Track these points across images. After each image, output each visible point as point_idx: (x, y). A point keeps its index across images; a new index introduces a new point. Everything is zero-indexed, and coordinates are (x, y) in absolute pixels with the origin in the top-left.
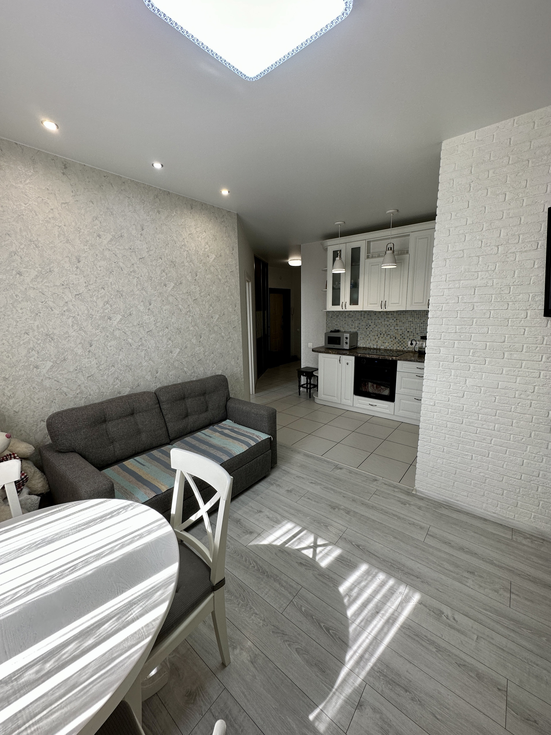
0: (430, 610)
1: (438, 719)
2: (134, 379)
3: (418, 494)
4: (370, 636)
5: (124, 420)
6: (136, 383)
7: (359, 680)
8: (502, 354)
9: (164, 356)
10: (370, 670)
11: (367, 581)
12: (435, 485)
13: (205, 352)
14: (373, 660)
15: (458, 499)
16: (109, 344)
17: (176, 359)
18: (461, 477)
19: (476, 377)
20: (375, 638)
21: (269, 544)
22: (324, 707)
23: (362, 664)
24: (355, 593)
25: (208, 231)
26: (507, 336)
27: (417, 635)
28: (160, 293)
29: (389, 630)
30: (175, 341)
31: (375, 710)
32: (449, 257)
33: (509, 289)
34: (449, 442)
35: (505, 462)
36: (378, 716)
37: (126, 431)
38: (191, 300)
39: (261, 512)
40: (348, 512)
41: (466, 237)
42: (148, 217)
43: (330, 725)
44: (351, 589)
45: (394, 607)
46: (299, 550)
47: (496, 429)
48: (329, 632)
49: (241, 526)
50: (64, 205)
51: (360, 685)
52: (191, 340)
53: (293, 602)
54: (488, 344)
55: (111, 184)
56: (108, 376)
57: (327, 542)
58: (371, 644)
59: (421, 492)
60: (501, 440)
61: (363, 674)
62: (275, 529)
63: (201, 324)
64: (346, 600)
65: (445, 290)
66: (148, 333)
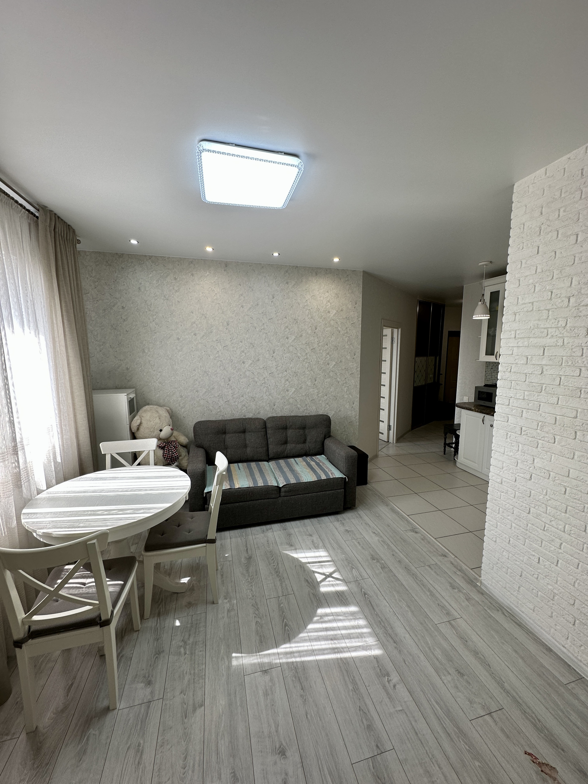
0: (378, 666)
1: (307, 718)
2: (256, 408)
3: (483, 588)
4: (311, 647)
5: (237, 435)
6: (257, 411)
7: (278, 661)
8: (574, 433)
9: (281, 393)
10: (291, 662)
11: (345, 618)
12: (500, 583)
13: (318, 393)
14: (298, 659)
15: (523, 610)
16: (241, 381)
17: (292, 396)
18: (527, 583)
19: (544, 458)
20: (313, 651)
21: (296, 558)
22: (244, 657)
23: (288, 656)
24: (328, 619)
25: (331, 290)
26: (579, 410)
27: (347, 671)
28: (283, 344)
29: (327, 654)
30: (292, 382)
31: (271, 680)
32: (518, 311)
33: (581, 350)
34: (515, 534)
35: (577, 580)
36: (270, 684)
37: (236, 443)
38: (309, 349)
39: (311, 535)
40: (383, 567)
41: (536, 288)
42: (278, 288)
43: (240, 665)
44: (327, 615)
45: (348, 645)
46: (314, 572)
47: (566, 531)
48: (285, 627)
49: (288, 538)
50: (223, 290)
51: (276, 664)
52: (306, 383)
53: (279, 598)
54: (558, 417)
55: (254, 270)
56: (238, 403)
57: (341, 578)
58: (306, 651)
59: (486, 587)
60: (572, 547)
61: (284, 660)
62: (310, 551)
63: (317, 369)
64: (315, 619)
65: (514, 348)
66: (270, 374)
